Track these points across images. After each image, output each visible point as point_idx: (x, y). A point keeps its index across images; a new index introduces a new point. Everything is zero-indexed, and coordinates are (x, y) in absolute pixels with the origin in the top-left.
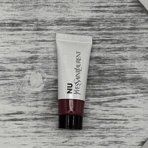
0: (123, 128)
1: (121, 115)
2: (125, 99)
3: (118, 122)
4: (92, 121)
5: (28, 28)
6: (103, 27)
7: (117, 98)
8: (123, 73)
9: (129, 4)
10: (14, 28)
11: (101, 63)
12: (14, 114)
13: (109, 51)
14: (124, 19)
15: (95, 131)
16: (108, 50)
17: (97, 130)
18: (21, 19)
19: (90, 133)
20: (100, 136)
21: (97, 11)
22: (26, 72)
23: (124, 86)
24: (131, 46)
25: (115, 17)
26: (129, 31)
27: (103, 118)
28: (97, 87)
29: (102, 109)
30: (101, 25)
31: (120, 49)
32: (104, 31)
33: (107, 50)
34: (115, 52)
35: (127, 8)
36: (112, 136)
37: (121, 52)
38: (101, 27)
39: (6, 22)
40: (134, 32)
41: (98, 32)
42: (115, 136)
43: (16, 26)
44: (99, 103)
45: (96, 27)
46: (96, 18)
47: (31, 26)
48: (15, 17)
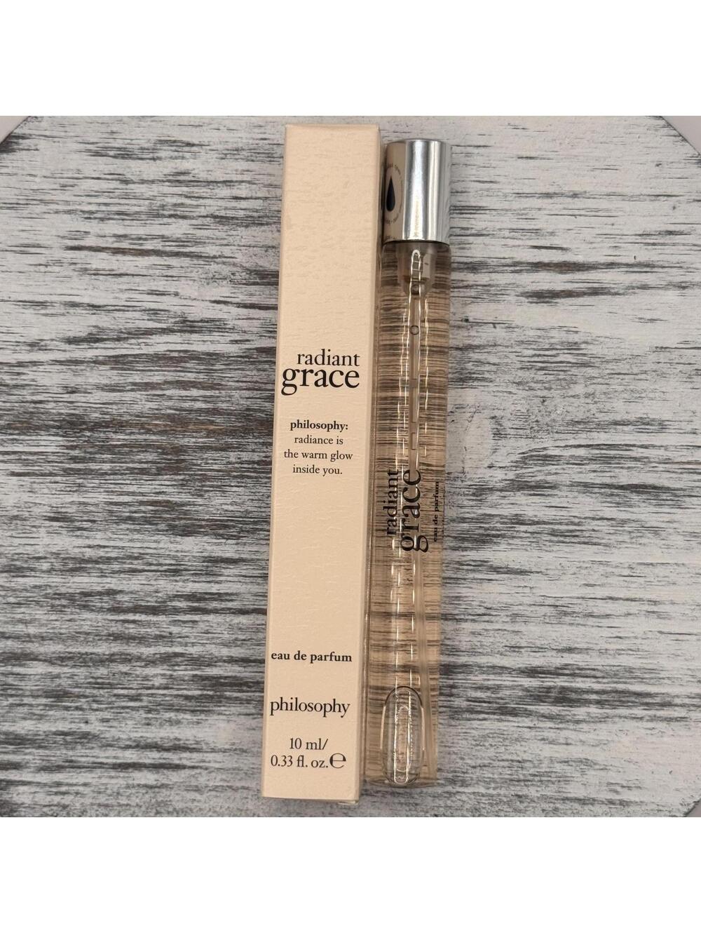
0: (89, 216)
1: (97, 273)
2: (71, 341)
3: (110, 242)
4: (227, 251)
5: (493, 680)
6: (150, 671)
7: (109, 344)
8: (74, 459)
9: (26, 776)
10: (561, 682)
11: (170, 506)
12: (569, 294)
13: (130, 557)
14: (51, 707)
15: (213, 206)
16: (132, 564)
17: (203, 211)
18: (527, 722)
19: (236, 198)
20: (196, 182)
21: (177, 748)
22: (511, 475)
23: (73, 397)
24: (30, 582)
25: (92, 717)
26: (34, 647)
27: (174, 261)
28: (195, 400)
29: (176, 300)
30: (158, 682)
31: (79, 565)
32: (147, 651)
33: (137, 565)
34: (101, 553)
35: (32, 756)
36: (143, 182)
37: (75, 552)
38: (158, 670)
39: (594, 710)
40: (9, 643)
41: (178, 650)
42: (126, 182)
43: (549, 689)
44: (188, 326)
45: (184, 672)
46: (181, 716)
47: (480, 688)
48: (551, 735)
